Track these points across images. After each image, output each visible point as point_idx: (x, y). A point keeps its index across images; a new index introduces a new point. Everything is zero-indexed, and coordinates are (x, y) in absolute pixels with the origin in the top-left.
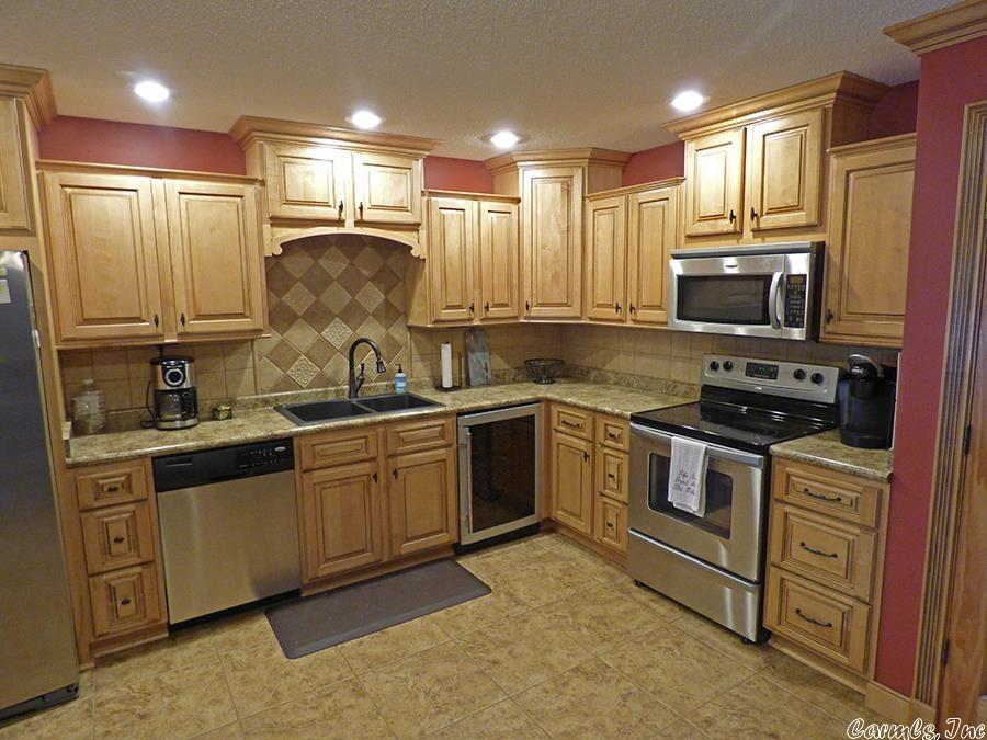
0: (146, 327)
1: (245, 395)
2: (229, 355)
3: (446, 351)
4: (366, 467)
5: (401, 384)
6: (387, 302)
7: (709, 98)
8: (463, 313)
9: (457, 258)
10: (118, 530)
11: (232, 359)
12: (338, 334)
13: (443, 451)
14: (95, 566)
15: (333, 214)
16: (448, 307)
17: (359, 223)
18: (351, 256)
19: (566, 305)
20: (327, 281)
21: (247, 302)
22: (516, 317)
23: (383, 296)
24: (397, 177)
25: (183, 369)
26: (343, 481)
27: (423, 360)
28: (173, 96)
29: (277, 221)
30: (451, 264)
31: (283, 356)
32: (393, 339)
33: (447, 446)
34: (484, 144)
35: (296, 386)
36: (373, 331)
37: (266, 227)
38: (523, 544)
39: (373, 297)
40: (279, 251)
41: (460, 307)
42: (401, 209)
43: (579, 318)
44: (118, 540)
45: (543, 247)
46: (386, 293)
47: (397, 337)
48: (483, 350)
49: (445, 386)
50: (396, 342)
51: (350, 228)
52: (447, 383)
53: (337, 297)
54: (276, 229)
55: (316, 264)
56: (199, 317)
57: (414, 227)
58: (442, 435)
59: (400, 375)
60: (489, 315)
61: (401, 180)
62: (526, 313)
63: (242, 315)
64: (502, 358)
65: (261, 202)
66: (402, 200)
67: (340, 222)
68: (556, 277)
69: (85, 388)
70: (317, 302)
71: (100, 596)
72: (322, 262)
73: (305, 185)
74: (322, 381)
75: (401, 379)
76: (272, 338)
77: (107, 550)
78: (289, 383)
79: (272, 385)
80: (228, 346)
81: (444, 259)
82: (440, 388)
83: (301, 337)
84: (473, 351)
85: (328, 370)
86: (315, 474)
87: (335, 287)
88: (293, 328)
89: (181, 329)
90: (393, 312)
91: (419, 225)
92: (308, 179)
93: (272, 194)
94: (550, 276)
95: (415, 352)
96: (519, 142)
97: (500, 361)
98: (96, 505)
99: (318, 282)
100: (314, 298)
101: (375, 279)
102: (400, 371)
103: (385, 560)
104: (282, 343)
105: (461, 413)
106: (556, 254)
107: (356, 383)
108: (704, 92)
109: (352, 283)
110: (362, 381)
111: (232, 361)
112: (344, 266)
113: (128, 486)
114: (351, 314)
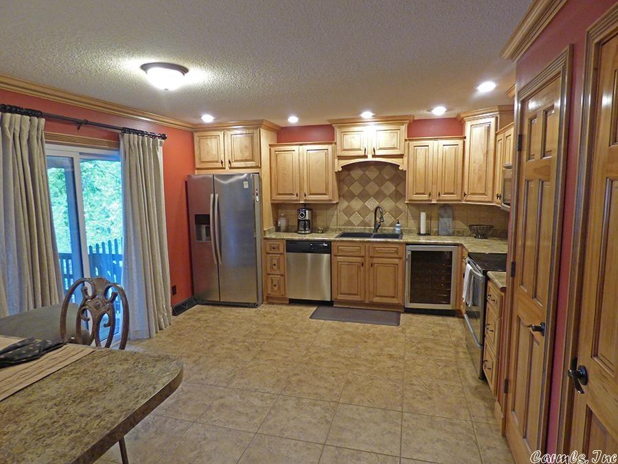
0: (294, 197)
1: (333, 226)
2: (328, 209)
3: (423, 215)
4: (359, 259)
5: (397, 229)
6: (396, 190)
7: (498, 85)
8: (425, 197)
9: (423, 170)
10: (275, 261)
11: (330, 211)
12: (372, 204)
13: (397, 260)
14: (269, 271)
15: (362, 153)
16: (417, 194)
17: (374, 156)
18: (380, 170)
19: (484, 194)
20: (368, 181)
21: (327, 189)
22: (460, 200)
23: (394, 188)
24: (392, 134)
25: (305, 213)
26: (350, 263)
27: (414, 219)
28: (299, 120)
29: (340, 158)
30: (419, 173)
31: (349, 212)
32: (398, 208)
33: (400, 258)
34: (428, 113)
35: (352, 224)
36: (388, 204)
37: (336, 160)
38: (440, 318)
39: (390, 188)
40: (341, 169)
41: (424, 194)
42: (394, 148)
43: (491, 202)
44: (275, 265)
45: (474, 162)
46: (396, 187)
47: (401, 207)
48: (449, 217)
49: (422, 233)
50: (400, 209)
51: (370, 159)
52: (423, 231)
53: (372, 188)
54: (340, 161)
55: (364, 174)
56: (311, 194)
57: (401, 156)
58: (397, 252)
59: (398, 225)
60: (441, 198)
61: (394, 135)
62: (465, 198)
63: (325, 194)
64: (463, 222)
65: (334, 151)
66: (394, 145)
67: (365, 156)
68: (480, 178)
69: (281, 217)
70: (364, 189)
71: (269, 281)
72: (367, 173)
73: (351, 142)
74: (364, 224)
75: (398, 227)
76: (344, 204)
77: (272, 268)
78: (349, 223)
79: (343, 223)
80: (328, 206)
81: (415, 170)
82: (419, 234)
83: (356, 204)
84: (442, 217)
85: (367, 220)
86: (338, 257)
87: (372, 183)
88: (354, 200)
89: (305, 198)
90: (399, 195)
91: (403, 155)
92: (352, 140)
93: (339, 148)
94: (477, 178)
95: (410, 215)
96: (447, 111)
97: (461, 224)
98: (270, 252)
99: (365, 181)
100: (362, 188)
101: (391, 180)
102: (398, 223)
103: (367, 302)
104: (348, 206)
105: (408, 244)
106: (480, 166)
107: (377, 226)
108: (496, 81)
109: (380, 181)
110: (379, 226)
111: (329, 212)
112: (377, 174)
113: (278, 248)
114: (379, 195)
